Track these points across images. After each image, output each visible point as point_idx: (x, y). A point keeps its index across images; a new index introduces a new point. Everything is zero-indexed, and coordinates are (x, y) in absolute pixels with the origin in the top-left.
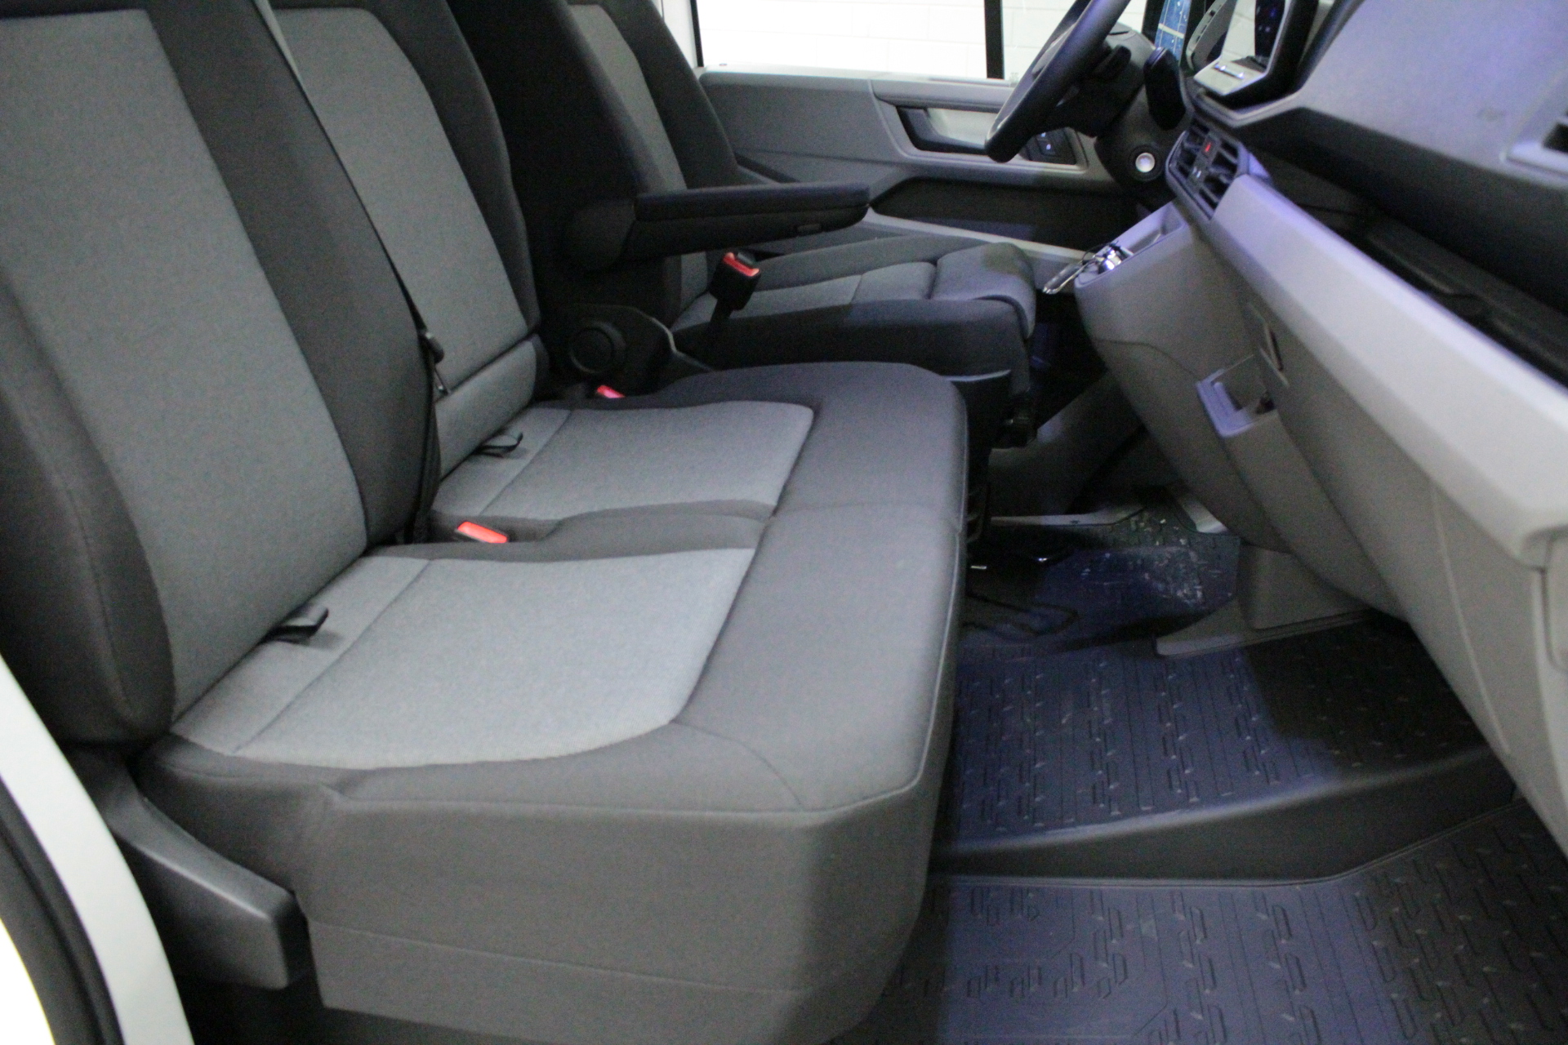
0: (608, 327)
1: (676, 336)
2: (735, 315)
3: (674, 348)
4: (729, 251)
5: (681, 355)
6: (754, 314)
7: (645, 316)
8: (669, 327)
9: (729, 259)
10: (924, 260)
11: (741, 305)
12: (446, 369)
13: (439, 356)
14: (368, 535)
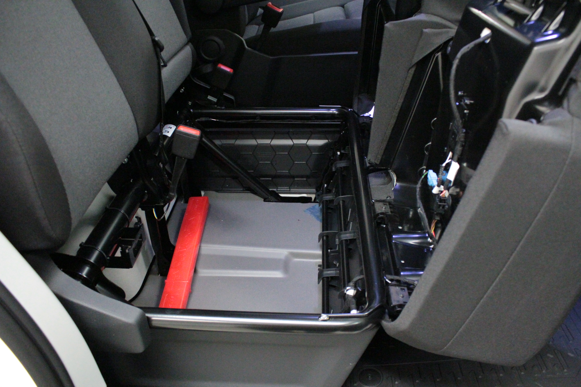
0: (217, 39)
1: (246, 40)
2: (273, 30)
3: (246, 47)
4: (269, 2)
5: (249, 49)
6: (281, 29)
7: (232, 33)
8: (242, 37)
9: (269, 5)
10: (339, 6)
11: (275, 25)
12: (164, 54)
13: (162, 49)
14: (139, 136)
